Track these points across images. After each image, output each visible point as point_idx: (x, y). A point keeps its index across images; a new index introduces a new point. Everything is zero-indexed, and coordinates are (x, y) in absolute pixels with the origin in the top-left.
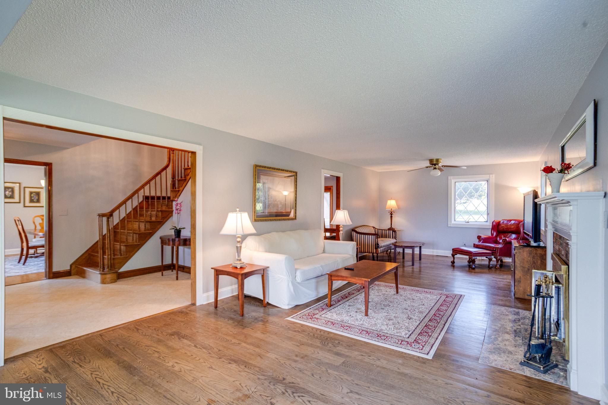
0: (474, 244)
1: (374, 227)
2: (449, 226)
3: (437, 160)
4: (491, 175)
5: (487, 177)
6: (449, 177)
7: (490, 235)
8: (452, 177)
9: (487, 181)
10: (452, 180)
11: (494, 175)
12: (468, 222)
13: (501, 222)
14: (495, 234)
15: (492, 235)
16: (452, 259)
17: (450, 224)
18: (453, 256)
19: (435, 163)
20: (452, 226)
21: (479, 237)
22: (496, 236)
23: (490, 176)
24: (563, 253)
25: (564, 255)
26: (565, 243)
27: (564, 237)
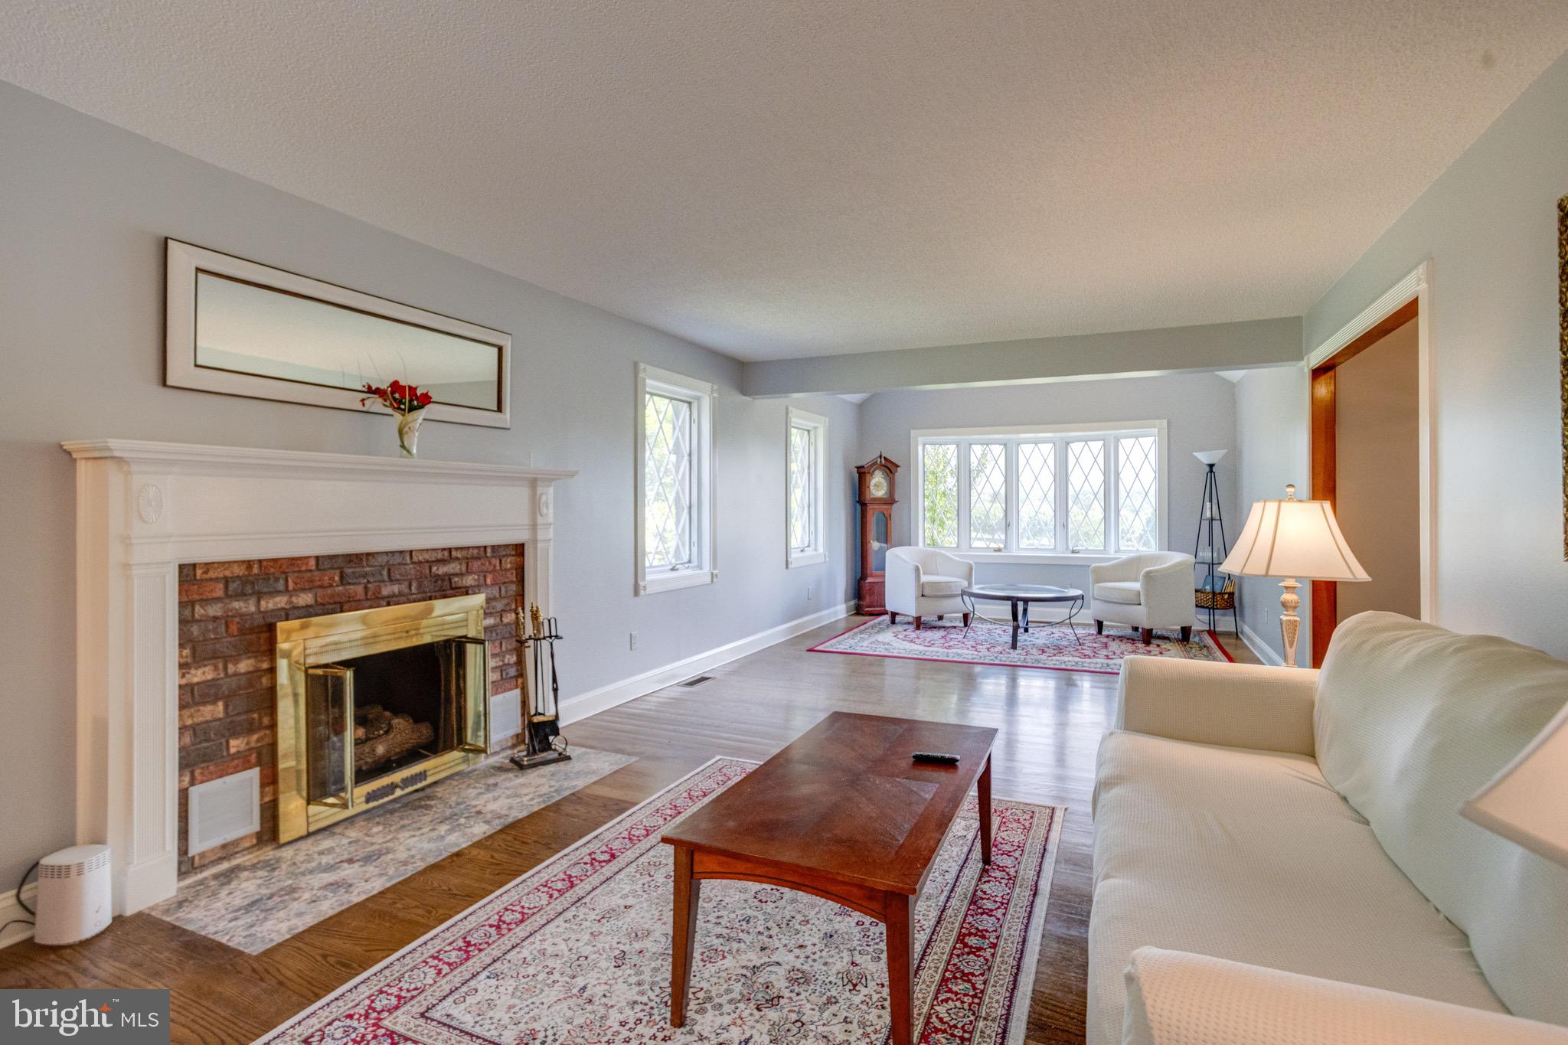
24: (396, 588)
25: (401, 594)
26: (420, 562)
27: (411, 552)
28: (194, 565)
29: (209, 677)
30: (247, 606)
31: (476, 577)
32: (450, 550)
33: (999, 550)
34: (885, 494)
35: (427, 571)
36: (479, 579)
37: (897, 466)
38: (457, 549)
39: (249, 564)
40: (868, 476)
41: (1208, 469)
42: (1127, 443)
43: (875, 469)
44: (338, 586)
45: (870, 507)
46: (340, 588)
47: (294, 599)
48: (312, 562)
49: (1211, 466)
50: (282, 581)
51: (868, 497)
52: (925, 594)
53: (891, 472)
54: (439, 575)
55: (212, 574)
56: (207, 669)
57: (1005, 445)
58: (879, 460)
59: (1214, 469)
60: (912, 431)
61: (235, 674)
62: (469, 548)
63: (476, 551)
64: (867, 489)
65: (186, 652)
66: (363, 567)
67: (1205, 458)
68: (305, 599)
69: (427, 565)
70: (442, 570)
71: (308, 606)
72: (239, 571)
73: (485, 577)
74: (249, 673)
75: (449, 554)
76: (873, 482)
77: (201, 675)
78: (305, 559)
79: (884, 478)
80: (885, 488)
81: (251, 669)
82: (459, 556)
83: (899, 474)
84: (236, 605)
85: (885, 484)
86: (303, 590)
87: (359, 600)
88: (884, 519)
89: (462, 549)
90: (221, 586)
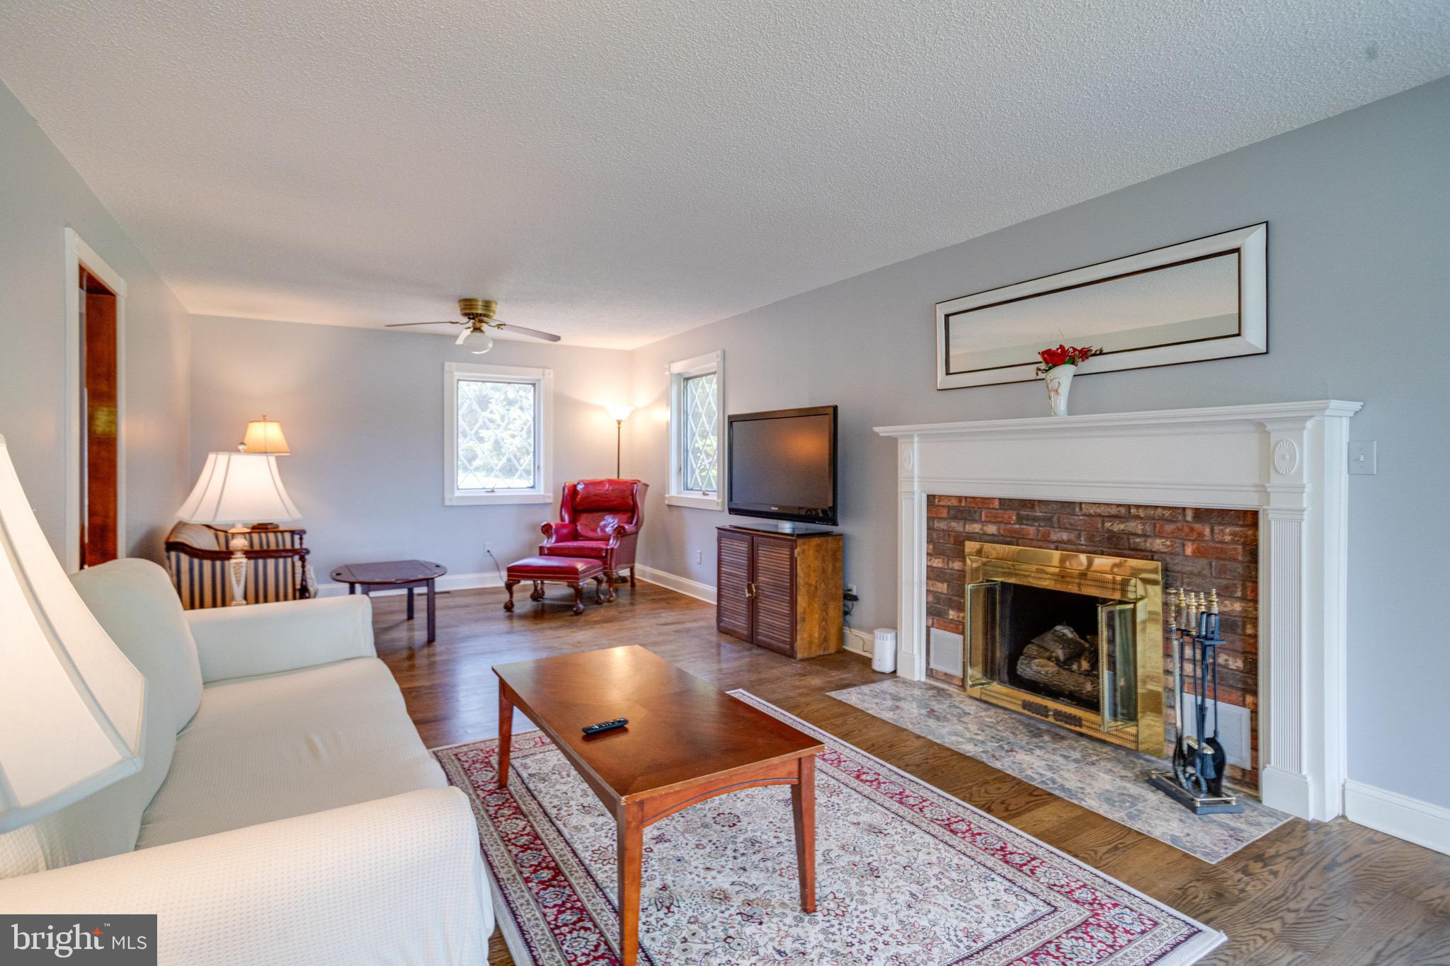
0: (541, 548)
1: (209, 527)
2: (448, 503)
3: (487, 305)
4: (547, 371)
5: (534, 374)
6: (447, 364)
7: (558, 521)
8: (454, 364)
9: (534, 385)
10: (456, 373)
11: (552, 371)
12: (493, 491)
13: (580, 487)
14: (566, 518)
15: (562, 519)
16: (506, 597)
17: (451, 499)
18: (509, 587)
19: (480, 312)
20: (455, 503)
21: (546, 529)
22: (574, 520)
23: (544, 372)
24: (1065, 536)
25: (1069, 542)
26: (1090, 515)
27: (1081, 503)
28: (934, 496)
29: (940, 565)
30: (957, 526)
31: (1168, 543)
32: (1129, 507)
35: (1100, 525)
36: (1172, 546)
38: (1138, 507)
39: (960, 498)
44: (1014, 524)
46: (1017, 526)
47: (985, 528)
48: (996, 504)
50: (978, 514)
54: (1114, 532)
55: (942, 503)
56: (940, 560)
61: (952, 569)
62: (1156, 507)
63: (1167, 513)
65: (931, 547)
66: (1035, 511)
68: (992, 529)
69: (1099, 520)
70: (1118, 527)
71: (992, 535)
72: (955, 503)
73: (1184, 545)
74: (959, 571)
75: (1126, 512)
77: (937, 563)
78: (991, 499)
81: (960, 569)
82: (1142, 515)
84: (954, 524)
86: (990, 522)
87: (1031, 539)
89: (1146, 507)
90: (946, 511)
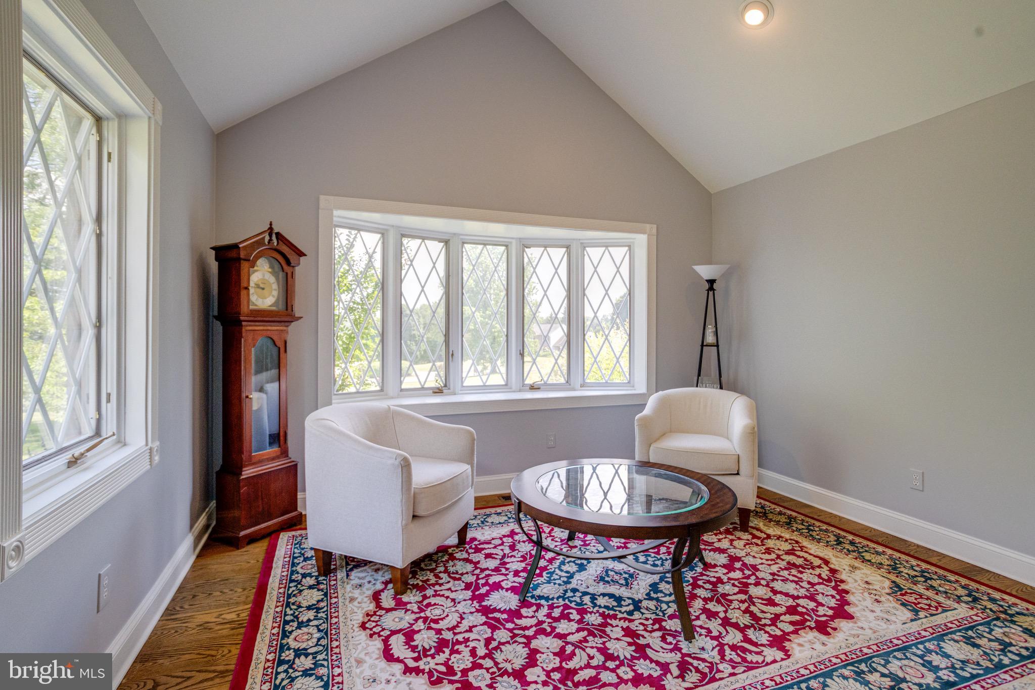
33: (438, 391)
34: (276, 304)
37: (301, 254)
40: (245, 265)
41: (707, 286)
42: (594, 253)
43: (257, 257)
45: (247, 328)
49: (711, 282)
51: (244, 309)
52: (420, 513)
53: (288, 263)
57: (447, 242)
58: (267, 238)
59: (715, 286)
60: (322, 197)
64: (243, 293)
67: (705, 271)
76: (255, 278)
79: (274, 273)
80: (275, 293)
83: (302, 269)
85: (275, 286)
88: (275, 350)
